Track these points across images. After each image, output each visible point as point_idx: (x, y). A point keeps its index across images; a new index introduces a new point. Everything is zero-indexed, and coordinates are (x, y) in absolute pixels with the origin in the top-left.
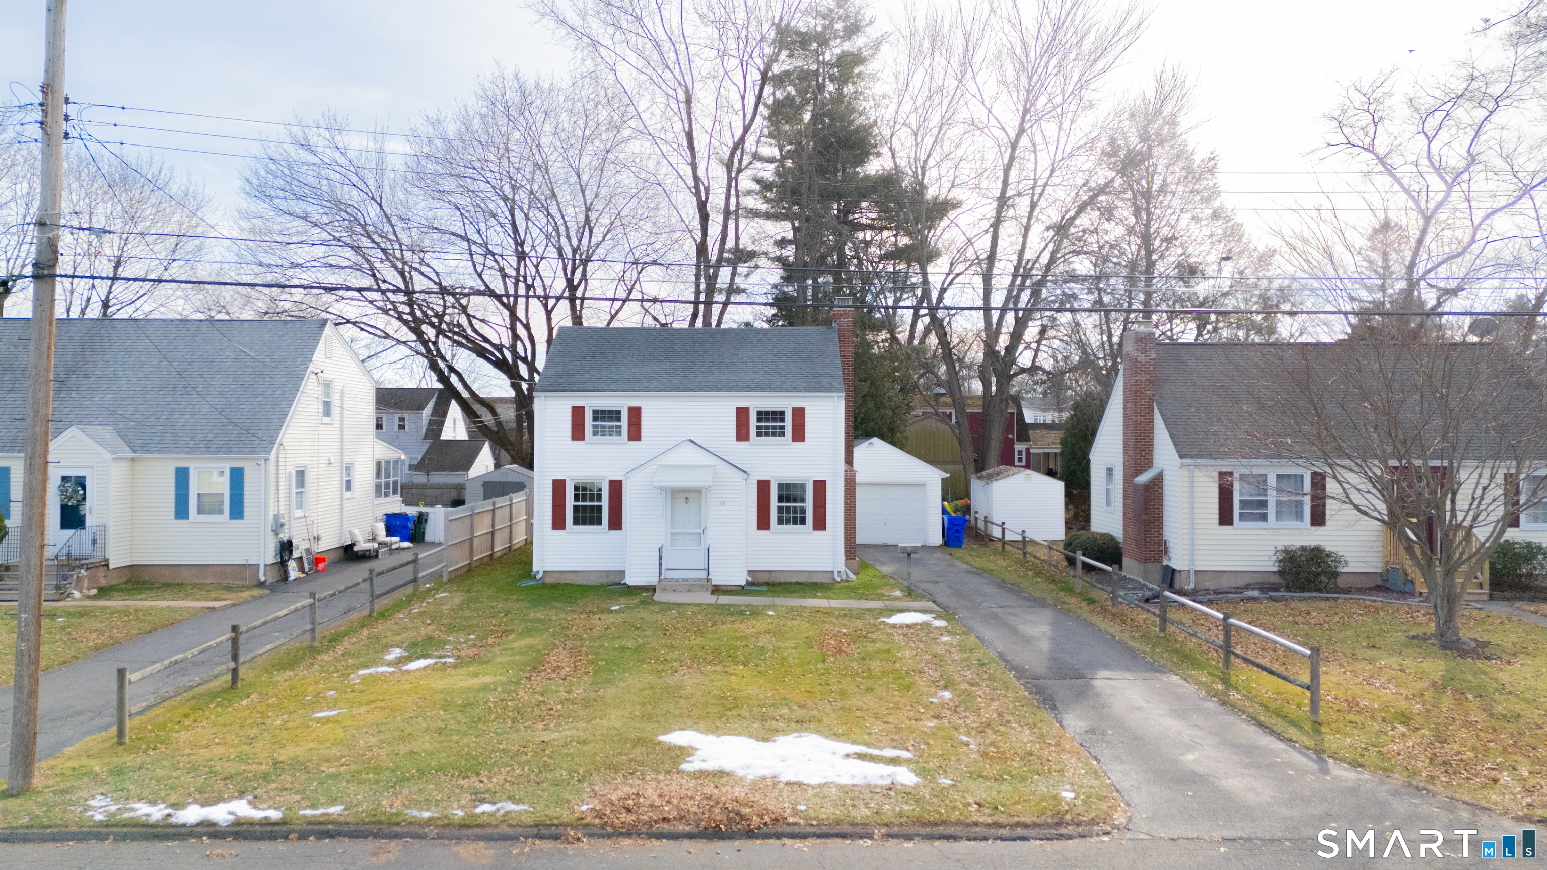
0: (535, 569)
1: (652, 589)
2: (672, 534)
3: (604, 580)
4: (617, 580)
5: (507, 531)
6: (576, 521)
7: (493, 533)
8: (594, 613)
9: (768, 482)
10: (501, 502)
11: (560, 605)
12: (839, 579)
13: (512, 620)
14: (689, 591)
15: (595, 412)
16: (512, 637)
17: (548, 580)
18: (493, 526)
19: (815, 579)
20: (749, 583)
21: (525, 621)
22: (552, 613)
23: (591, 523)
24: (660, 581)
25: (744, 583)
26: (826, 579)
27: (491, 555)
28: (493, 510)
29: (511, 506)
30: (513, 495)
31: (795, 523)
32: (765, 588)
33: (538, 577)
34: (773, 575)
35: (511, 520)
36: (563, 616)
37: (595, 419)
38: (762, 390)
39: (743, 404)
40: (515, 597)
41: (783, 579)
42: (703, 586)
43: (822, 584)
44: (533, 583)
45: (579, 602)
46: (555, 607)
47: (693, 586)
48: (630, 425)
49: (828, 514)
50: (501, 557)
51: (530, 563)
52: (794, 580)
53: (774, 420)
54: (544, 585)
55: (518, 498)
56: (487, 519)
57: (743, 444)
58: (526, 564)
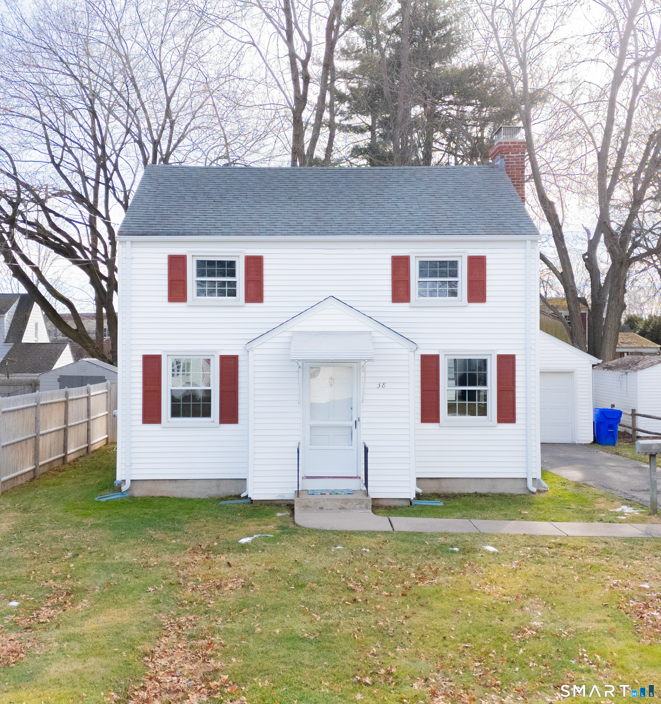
0: (119, 477)
1: (290, 506)
2: (312, 427)
3: (214, 492)
4: (233, 492)
5: (84, 428)
6: (175, 413)
7: (65, 430)
8: (217, 552)
9: (436, 358)
10: (75, 393)
11: (159, 535)
12: (534, 490)
13: (85, 566)
14: (341, 508)
15: (200, 264)
16: (84, 603)
17: (138, 492)
18: (66, 422)
19: (501, 489)
20: (418, 496)
21: (104, 567)
22: (150, 550)
23: (196, 414)
24: (298, 493)
25: (412, 496)
26: (516, 489)
27: (64, 458)
28: (66, 402)
29: (88, 398)
30: (92, 387)
31: (472, 413)
32: (439, 503)
33: (124, 488)
34: (444, 483)
35: (89, 415)
36: (167, 558)
37: (200, 273)
38: (427, 232)
39: (401, 252)
40: (90, 521)
41: (457, 489)
42: (361, 502)
43: (512, 495)
44: (117, 496)
45: (186, 527)
46: (152, 540)
47: (346, 501)
48: (247, 282)
49: (517, 400)
50: (76, 460)
51: (113, 469)
52: (471, 491)
53: (443, 274)
54: (133, 500)
55: (96, 390)
56: (57, 414)
57: (402, 307)
58: (107, 469)
